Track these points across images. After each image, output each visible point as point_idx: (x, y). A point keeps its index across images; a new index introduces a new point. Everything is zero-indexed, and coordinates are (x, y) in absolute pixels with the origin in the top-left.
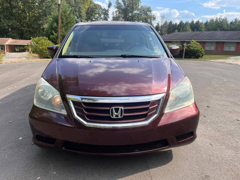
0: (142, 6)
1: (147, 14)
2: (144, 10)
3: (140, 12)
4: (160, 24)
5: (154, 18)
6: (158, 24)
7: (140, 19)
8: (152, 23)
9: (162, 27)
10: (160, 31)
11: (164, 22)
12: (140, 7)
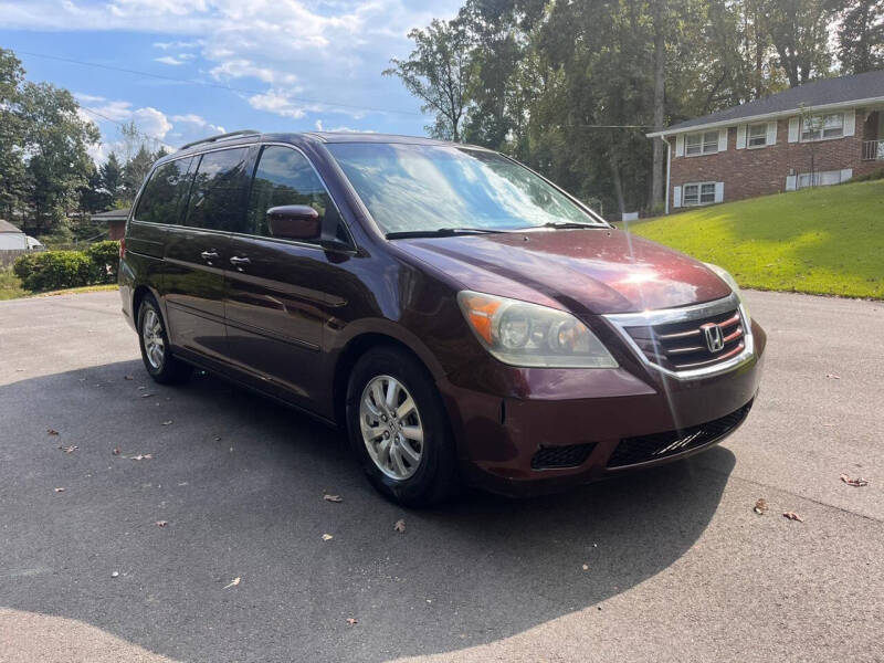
0: (32, 86)
1: (58, 120)
2: (40, 102)
3: (27, 109)
4: (122, 161)
5: (91, 135)
6: (112, 158)
7: (32, 135)
8: (87, 152)
9: (129, 169)
10: (127, 184)
11: (135, 152)
12: (20, 88)
